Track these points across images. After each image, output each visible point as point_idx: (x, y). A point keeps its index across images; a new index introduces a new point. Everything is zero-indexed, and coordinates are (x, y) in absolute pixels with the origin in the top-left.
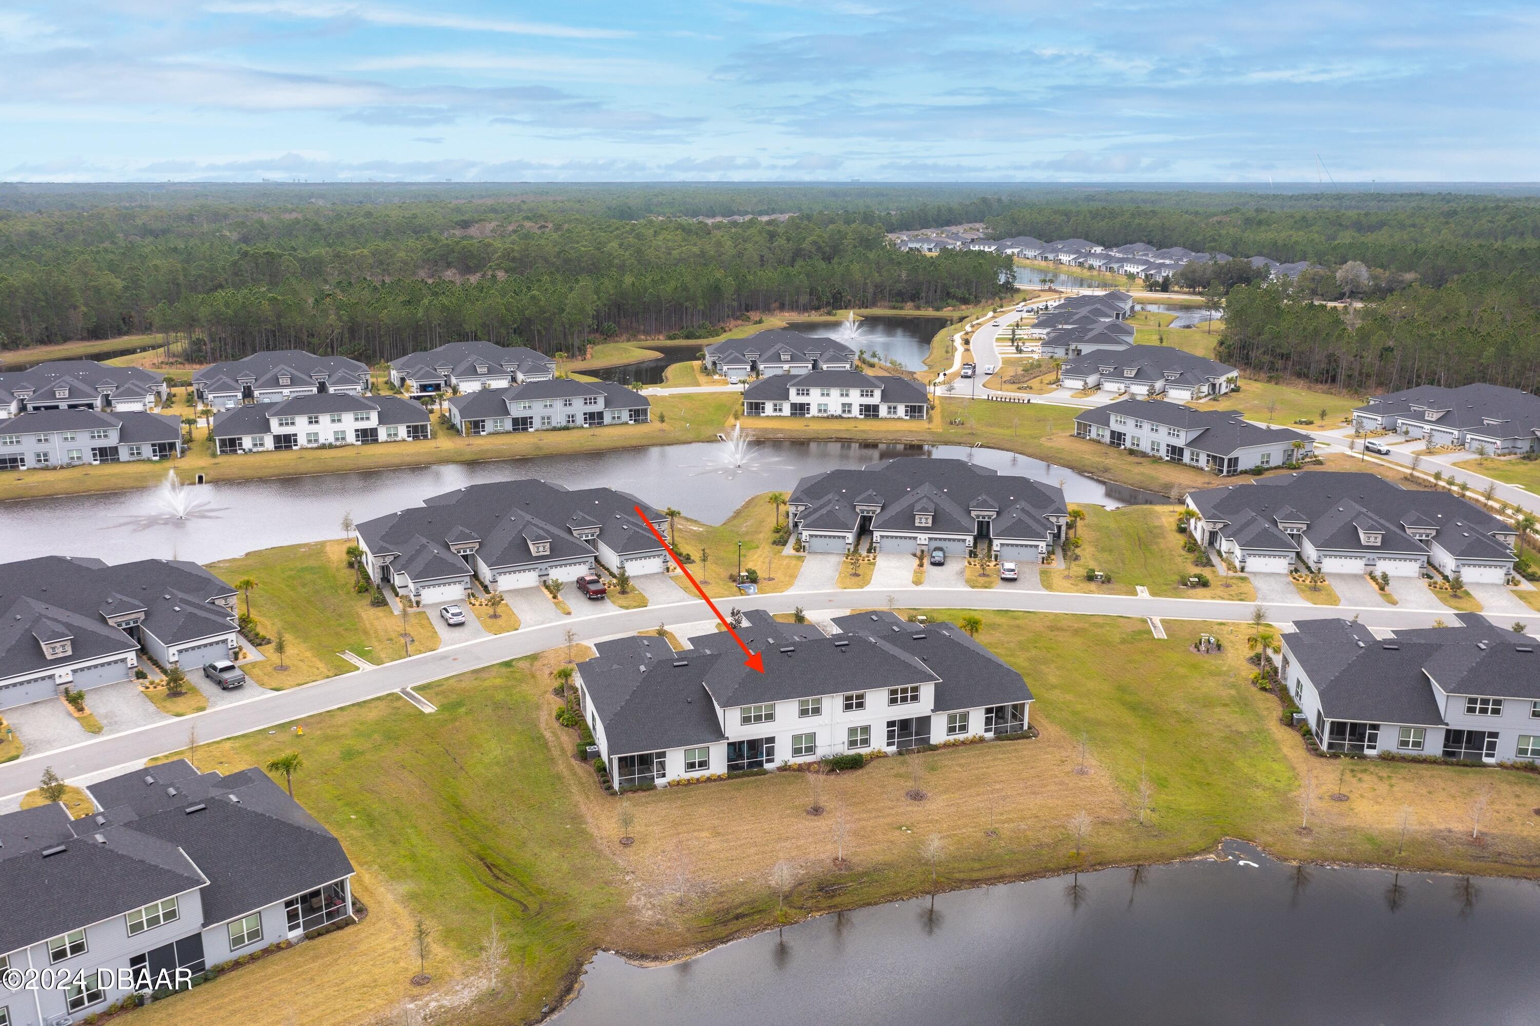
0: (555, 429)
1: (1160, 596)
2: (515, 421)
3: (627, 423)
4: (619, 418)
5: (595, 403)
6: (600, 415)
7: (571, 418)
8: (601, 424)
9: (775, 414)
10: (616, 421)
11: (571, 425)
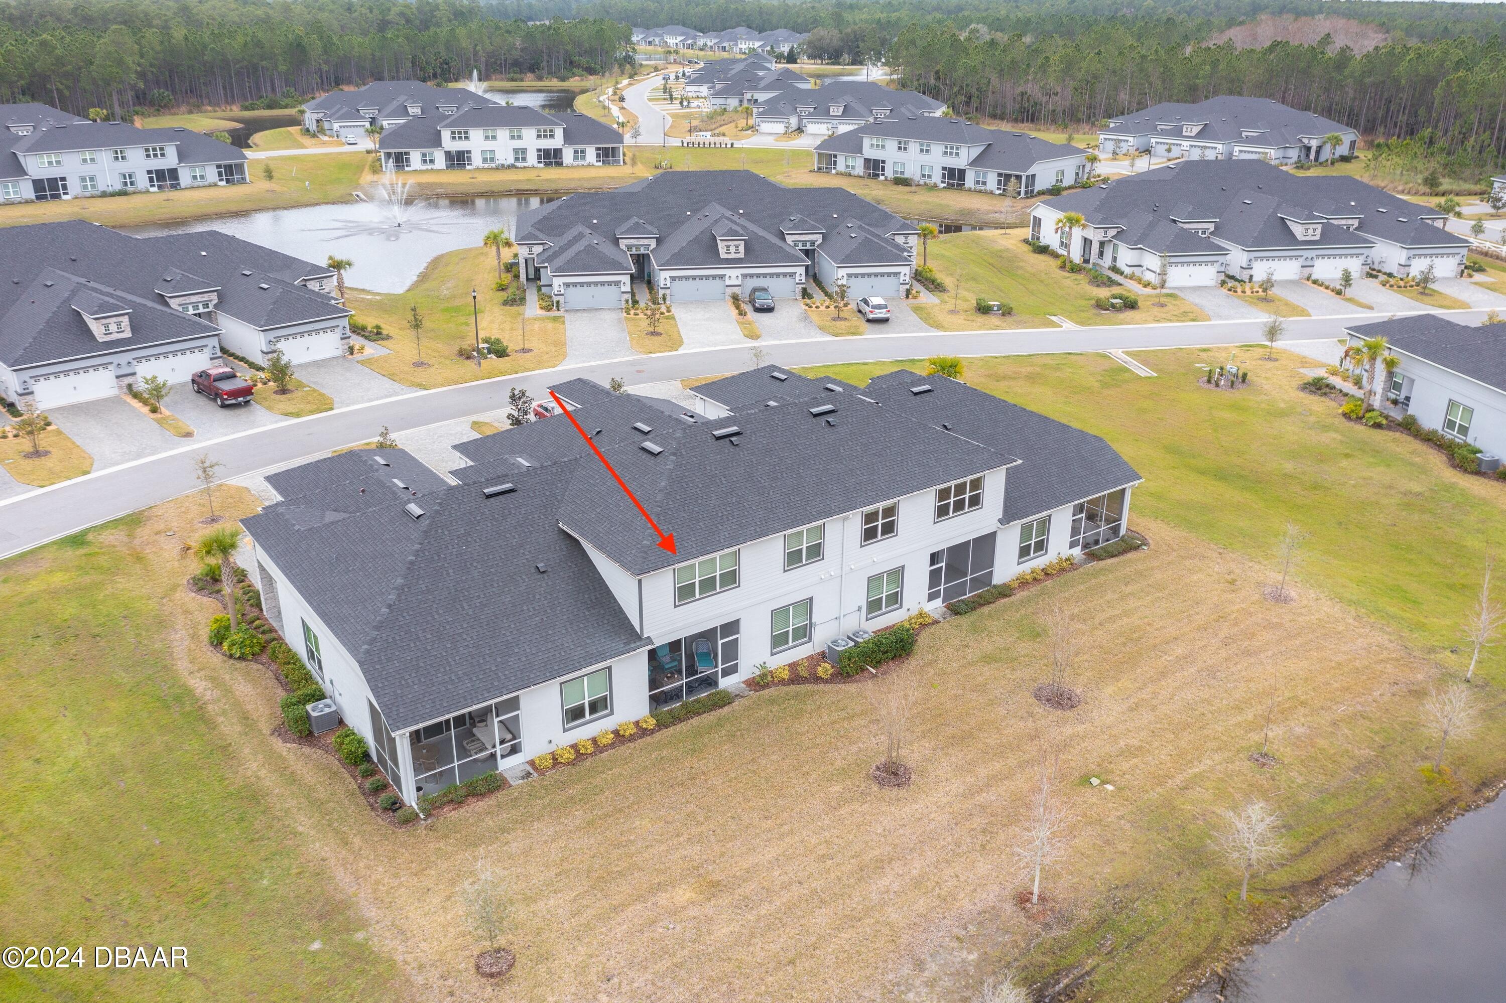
0: (104, 195)
1: (1089, 325)
2: (38, 185)
3: (216, 185)
4: (202, 177)
5: (163, 155)
6: (173, 174)
7: (128, 178)
8: (175, 186)
9: (425, 167)
10: (199, 182)
11: (130, 188)
